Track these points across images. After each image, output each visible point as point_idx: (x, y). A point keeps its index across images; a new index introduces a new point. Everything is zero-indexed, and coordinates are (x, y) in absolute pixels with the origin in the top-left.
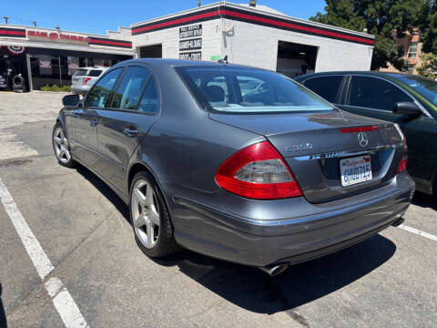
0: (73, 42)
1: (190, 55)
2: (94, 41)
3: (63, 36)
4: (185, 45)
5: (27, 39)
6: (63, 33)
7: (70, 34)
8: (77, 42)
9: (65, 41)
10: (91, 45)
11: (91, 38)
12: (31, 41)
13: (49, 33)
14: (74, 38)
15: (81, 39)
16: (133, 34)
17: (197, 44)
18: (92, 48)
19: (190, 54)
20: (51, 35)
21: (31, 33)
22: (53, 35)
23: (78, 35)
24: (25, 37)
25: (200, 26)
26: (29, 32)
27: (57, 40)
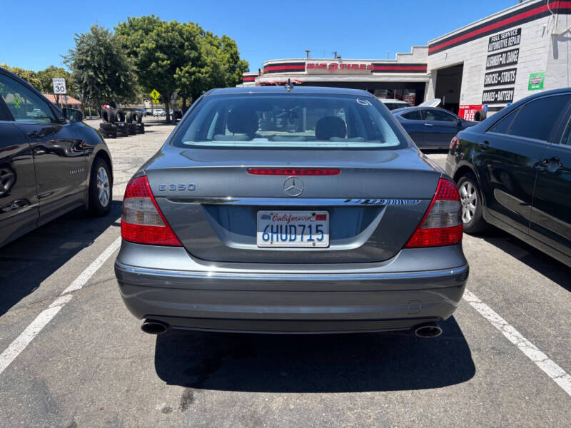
0: (354, 71)
1: (500, 76)
2: (378, 68)
3: (343, 66)
4: (495, 61)
5: (306, 72)
6: (344, 63)
7: (351, 63)
8: (358, 72)
9: (345, 71)
10: (374, 74)
11: (376, 65)
12: (310, 74)
13: (328, 63)
14: (355, 67)
15: (363, 67)
16: (430, 54)
17: (512, 58)
18: (376, 77)
19: (500, 73)
20: (330, 66)
21: (311, 66)
22: (333, 66)
23: (359, 63)
24: (304, 70)
25: (519, 31)
26: (308, 65)
27: (336, 71)
